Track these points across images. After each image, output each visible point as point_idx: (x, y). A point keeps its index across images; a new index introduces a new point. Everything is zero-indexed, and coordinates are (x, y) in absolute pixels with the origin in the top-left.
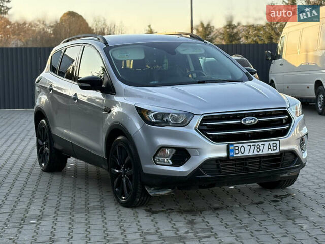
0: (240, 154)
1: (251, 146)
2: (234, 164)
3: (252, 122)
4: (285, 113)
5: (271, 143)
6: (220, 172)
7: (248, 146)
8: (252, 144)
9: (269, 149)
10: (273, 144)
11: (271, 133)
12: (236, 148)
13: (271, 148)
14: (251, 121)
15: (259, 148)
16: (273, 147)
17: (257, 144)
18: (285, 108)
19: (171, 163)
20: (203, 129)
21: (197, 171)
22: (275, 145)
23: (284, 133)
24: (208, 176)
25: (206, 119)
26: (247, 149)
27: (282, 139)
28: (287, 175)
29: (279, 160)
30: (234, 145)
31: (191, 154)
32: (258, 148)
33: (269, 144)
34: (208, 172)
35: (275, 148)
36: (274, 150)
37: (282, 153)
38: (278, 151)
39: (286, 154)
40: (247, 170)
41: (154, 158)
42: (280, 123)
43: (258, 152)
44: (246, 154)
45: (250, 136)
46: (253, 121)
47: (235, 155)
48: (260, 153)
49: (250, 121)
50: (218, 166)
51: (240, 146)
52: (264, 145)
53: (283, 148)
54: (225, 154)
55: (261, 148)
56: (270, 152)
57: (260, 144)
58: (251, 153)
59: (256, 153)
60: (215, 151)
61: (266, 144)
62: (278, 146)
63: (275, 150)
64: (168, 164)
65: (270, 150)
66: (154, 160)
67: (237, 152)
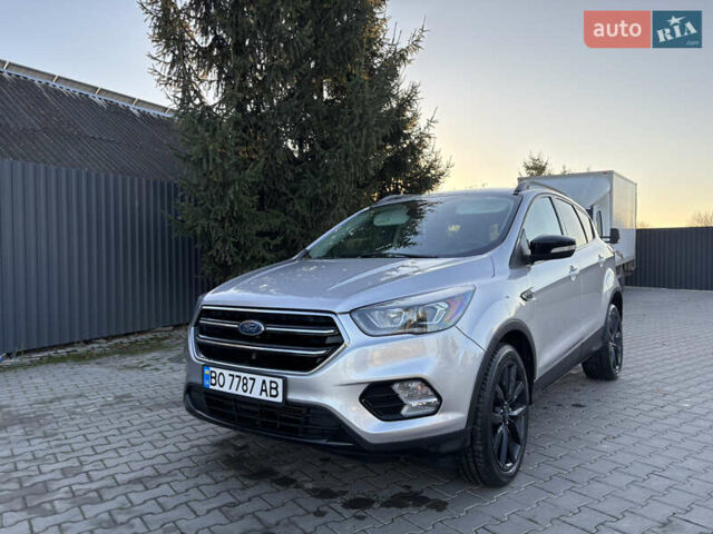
0: (217, 388)
1: (233, 376)
3: (250, 332)
5: (268, 379)
7: (230, 375)
8: (235, 373)
9: (262, 390)
10: (271, 382)
12: (213, 375)
13: (266, 391)
15: (246, 384)
16: (271, 388)
17: (243, 375)
22: (274, 385)
26: (229, 379)
27: (293, 376)
30: (212, 369)
32: (244, 384)
33: (264, 382)
35: (274, 392)
36: (271, 396)
38: (279, 399)
43: (245, 391)
44: (226, 389)
45: (254, 357)
47: (211, 387)
48: (247, 394)
49: (249, 328)
51: (218, 371)
52: (254, 379)
54: (200, 380)
55: (250, 382)
56: (264, 397)
57: (248, 376)
58: (233, 391)
59: (240, 392)
61: (259, 379)
63: (275, 396)
65: (264, 393)
67: (213, 381)
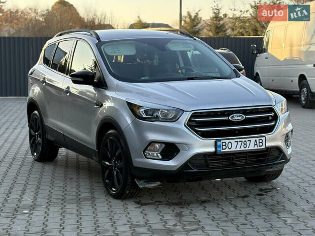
0: (227, 150)
1: (238, 142)
2: (221, 159)
4: (271, 110)
5: (257, 139)
6: (207, 166)
7: (236, 142)
8: (239, 140)
9: (255, 145)
10: (259, 140)
11: (258, 130)
12: (224, 144)
13: (257, 145)
14: (239, 118)
15: (246, 144)
16: (259, 143)
17: (243, 140)
18: (271, 105)
19: (160, 157)
20: (192, 125)
21: (185, 166)
22: (261, 141)
23: (270, 129)
24: (196, 170)
25: (194, 115)
26: (234, 144)
27: (268, 136)
28: (272, 170)
29: (265, 155)
30: (222, 141)
31: (180, 149)
32: (244, 144)
33: (256, 141)
34: (197, 167)
35: (261, 144)
36: (260, 146)
37: (268, 149)
38: (263, 147)
39: (272, 150)
40: (234, 164)
41: (144, 151)
42: (266, 120)
43: (245, 148)
44: (233, 149)
45: (237, 132)
46: (240, 118)
47: (222, 151)
48: (247, 149)
49: (237, 118)
50: (206, 161)
51: (227, 141)
52: (250, 141)
53: (269, 144)
54: (212, 149)
55: (248, 143)
56: (256, 147)
57: (247, 140)
58: (238, 149)
59: (243, 148)
60: (203, 146)
61: (253, 140)
62: (264, 142)
63: (261, 146)
64: (158, 158)
65: (256, 146)
66: (144, 155)
67: (224, 147)
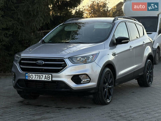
0: (30, 79)
1: (36, 75)
3: (40, 64)
5: (47, 75)
7: (35, 75)
8: (36, 74)
9: (45, 78)
10: (48, 76)
12: (29, 75)
13: (46, 78)
15: (40, 77)
16: (48, 77)
17: (39, 75)
18: (63, 58)
22: (49, 77)
26: (34, 76)
27: (54, 74)
30: (28, 74)
32: (39, 77)
33: (46, 76)
35: (49, 78)
36: (48, 79)
38: (50, 80)
43: (40, 79)
44: (33, 79)
51: (31, 74)
52: (43, 76)
55: (41, 77)
56: (46, 80)
57: (41, 75)
58: (36, 79)
59: (38, 79)
61: (44, 75)
65: (46, 79)
67: (29, 77)
